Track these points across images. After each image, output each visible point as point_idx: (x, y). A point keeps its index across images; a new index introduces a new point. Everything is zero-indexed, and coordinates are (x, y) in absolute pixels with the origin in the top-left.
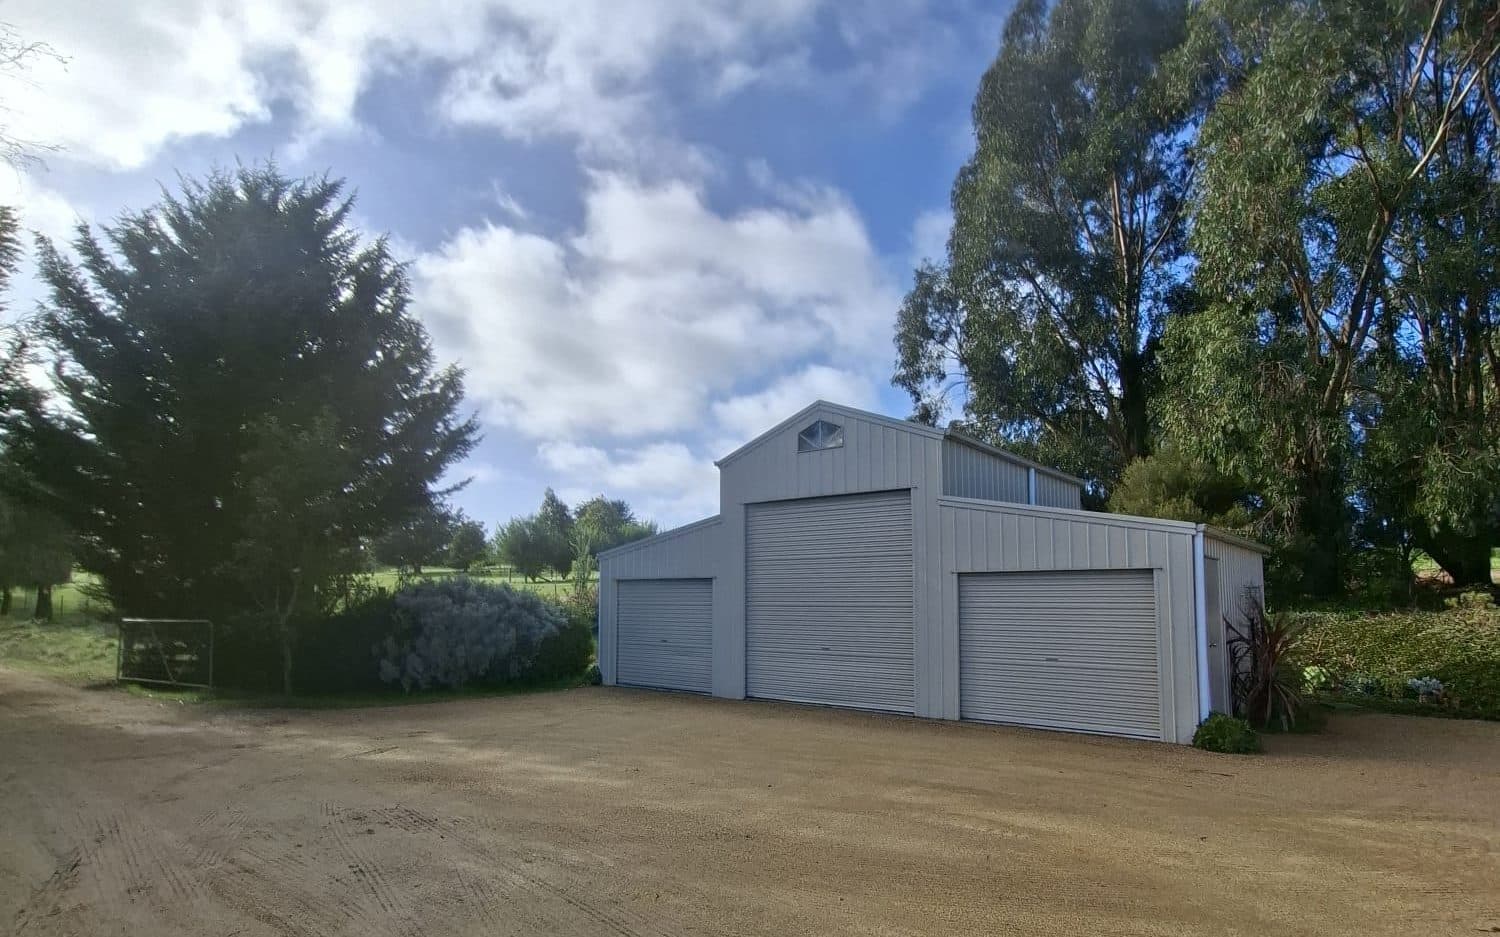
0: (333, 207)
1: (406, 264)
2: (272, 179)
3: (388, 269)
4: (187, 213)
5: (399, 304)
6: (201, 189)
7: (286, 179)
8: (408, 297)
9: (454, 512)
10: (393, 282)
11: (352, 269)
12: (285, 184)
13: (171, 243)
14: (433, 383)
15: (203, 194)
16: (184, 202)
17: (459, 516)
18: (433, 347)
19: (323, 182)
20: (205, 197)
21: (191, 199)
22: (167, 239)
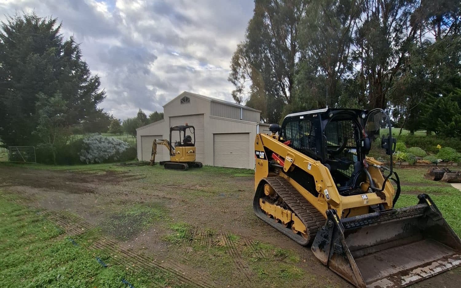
0: (55, 27)
1: (79, 44)
2: (35, 17)
3: (74, 46)
4: (9, 27)
5: (78, 57)
6: (12, 19)
7: (39, 17)
8: (80, 55)
9: (110, 116)
10: (76, 50)
11: (63, 47)
12: (39, 19)
13: (5, 36)
14: (91, 80)
15: (13, 21)
16: (7, 23)
17: (112, 117)
18: (90, 69)
19: (51, 20)
20: (14, 22)
21: (10, 23)
22: (4, 36)
